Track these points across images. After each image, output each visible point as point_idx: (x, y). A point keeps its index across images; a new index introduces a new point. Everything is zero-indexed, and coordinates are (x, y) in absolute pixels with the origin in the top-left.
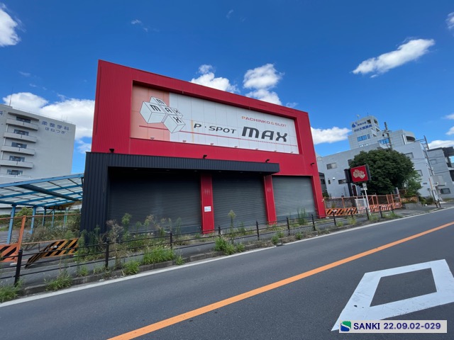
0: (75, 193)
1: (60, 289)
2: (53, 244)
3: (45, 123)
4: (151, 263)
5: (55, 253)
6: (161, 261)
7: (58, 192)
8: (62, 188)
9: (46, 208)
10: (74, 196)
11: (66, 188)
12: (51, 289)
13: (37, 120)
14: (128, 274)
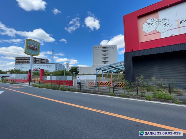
0: (121, 68)
1: (124, 97)
2: (119, 83)
3: (109, 47)
4: (158, 98)
5: (120, 86)
6: (164, 99)
7: (117, 67)
8: (118, 66)
9: (114, 73)
10: (121, 69)
11: (119, 66)
12: (122, 96)
13: (107, 47)
14: (147, 100)
